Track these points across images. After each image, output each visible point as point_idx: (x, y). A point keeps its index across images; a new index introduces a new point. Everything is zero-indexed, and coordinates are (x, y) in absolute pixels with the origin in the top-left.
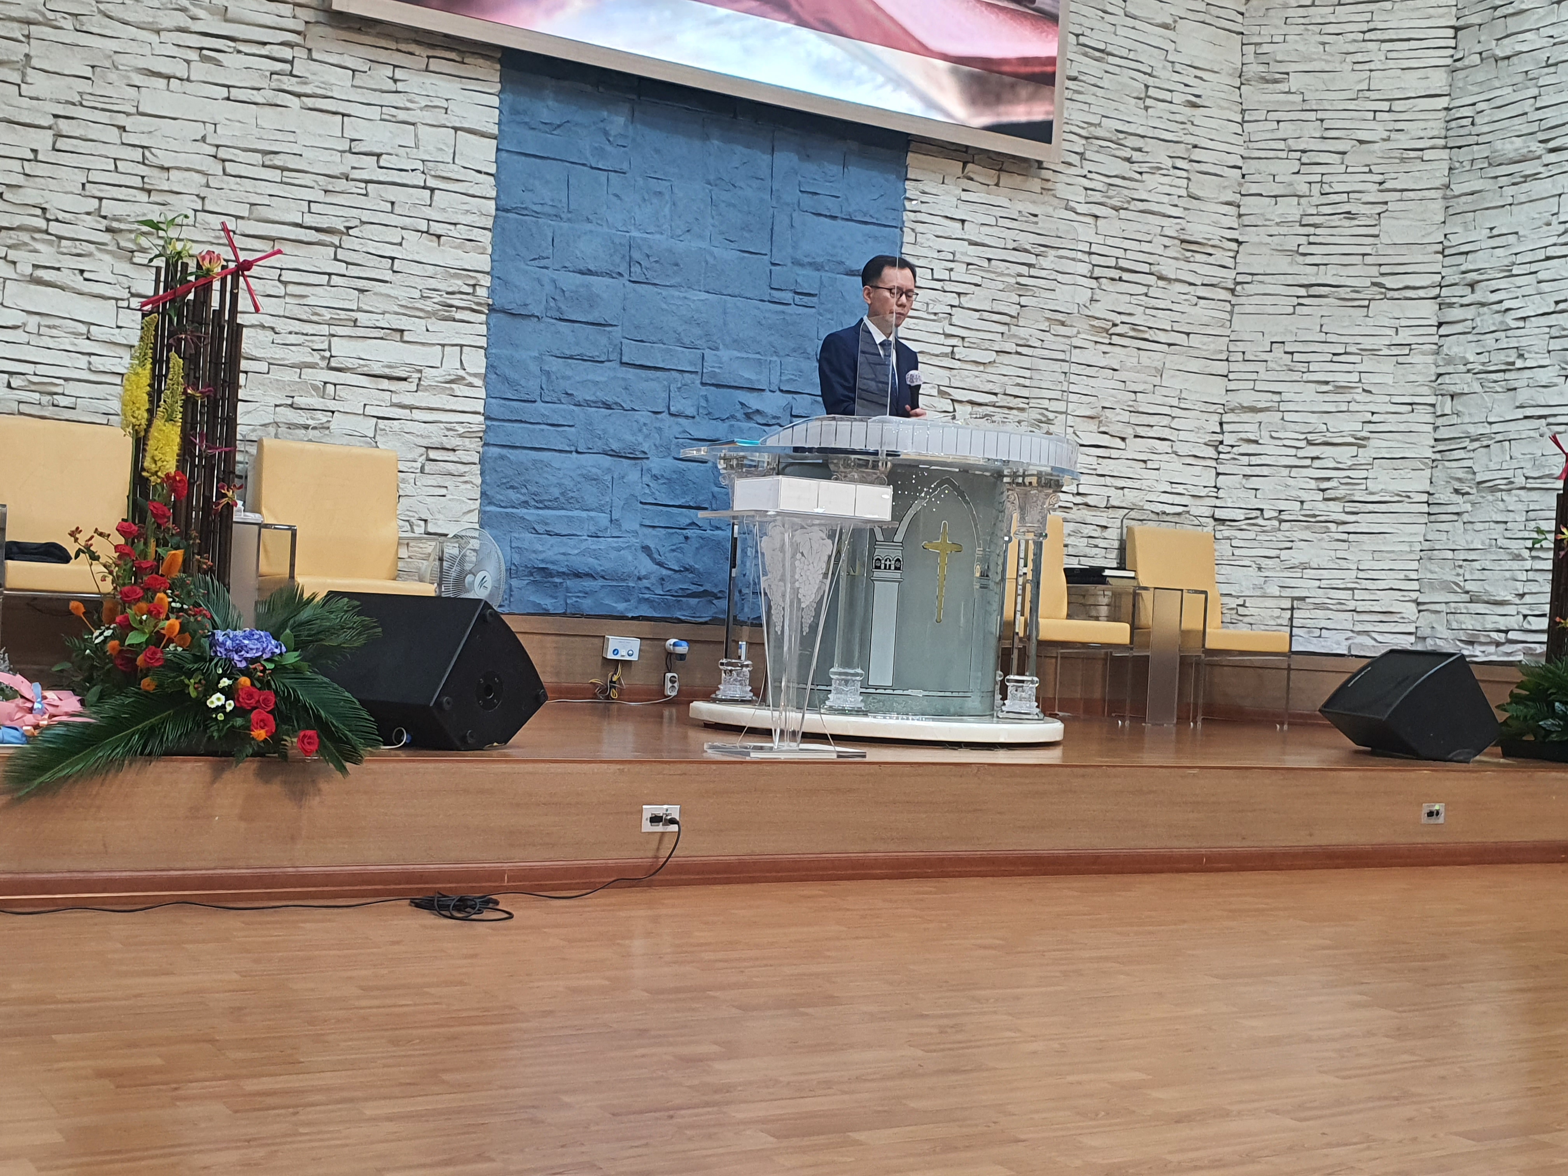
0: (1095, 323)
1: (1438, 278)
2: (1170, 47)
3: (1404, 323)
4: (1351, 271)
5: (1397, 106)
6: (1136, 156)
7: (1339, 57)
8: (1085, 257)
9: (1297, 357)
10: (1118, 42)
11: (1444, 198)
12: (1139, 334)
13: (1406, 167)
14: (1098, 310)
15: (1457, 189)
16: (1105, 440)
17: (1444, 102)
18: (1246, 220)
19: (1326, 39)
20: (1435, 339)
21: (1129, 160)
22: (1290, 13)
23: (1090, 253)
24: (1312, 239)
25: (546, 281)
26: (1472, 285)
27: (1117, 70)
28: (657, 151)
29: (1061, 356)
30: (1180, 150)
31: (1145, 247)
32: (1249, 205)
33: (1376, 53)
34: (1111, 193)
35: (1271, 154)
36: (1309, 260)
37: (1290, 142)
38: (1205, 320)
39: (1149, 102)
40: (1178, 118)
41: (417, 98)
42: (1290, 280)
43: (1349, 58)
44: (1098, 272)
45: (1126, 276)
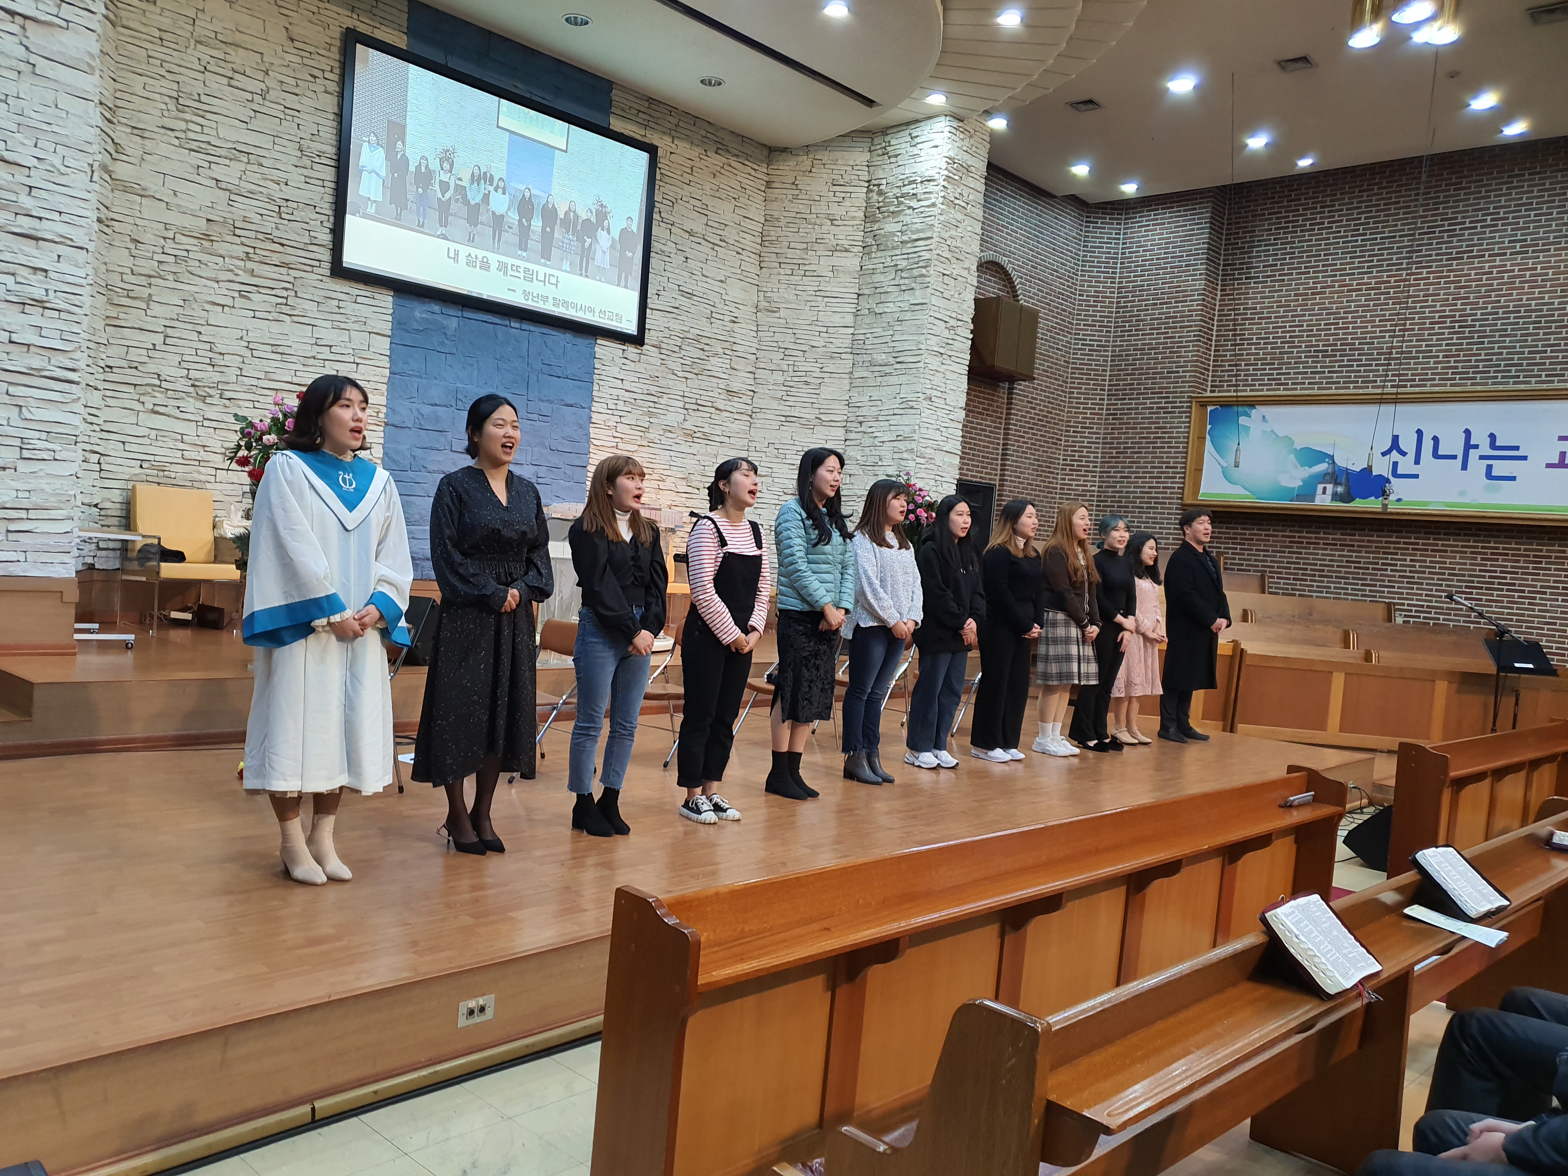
0: (686, 431)
1: (845, 417)
2: (723, 292)
3: (830, 438)
4: (806, 410)
5: (831, 330)
6: (706, 348)
7: (804, 303)
8: (681, 399)
9: (780, 451)
10: (699, 290)
11: (850, 378)
12: (706, 437)
13: (833, 361)
14: (687, 425)
15: (856, 375)
16: (690, 490)
17: (851, 330)
18: (758, 381)
19: (798, 293)
20: (843, 447)
21: (702, 350)
22: (781, 277)
23: (684, 396)
24: (789, 393)
25: (414, 410)
26: (861, 423)
27: (697, 303)
28: (471, 343)
29: (669, 448)
30: (727, 345)
31: (710, 394)
32: (760, 373)
33: (821, 303)
34: (694, 367)
35: (771, 348)
36: (787, 403)
37: (780, 343)
38: (738, 430)
39: (713, 320)
40: (727, 328)
41: (351, 317)
42: (778, 413)
43: (808, 304)
44: (687, 406)
45: (701, 408)
